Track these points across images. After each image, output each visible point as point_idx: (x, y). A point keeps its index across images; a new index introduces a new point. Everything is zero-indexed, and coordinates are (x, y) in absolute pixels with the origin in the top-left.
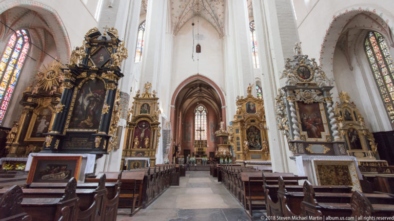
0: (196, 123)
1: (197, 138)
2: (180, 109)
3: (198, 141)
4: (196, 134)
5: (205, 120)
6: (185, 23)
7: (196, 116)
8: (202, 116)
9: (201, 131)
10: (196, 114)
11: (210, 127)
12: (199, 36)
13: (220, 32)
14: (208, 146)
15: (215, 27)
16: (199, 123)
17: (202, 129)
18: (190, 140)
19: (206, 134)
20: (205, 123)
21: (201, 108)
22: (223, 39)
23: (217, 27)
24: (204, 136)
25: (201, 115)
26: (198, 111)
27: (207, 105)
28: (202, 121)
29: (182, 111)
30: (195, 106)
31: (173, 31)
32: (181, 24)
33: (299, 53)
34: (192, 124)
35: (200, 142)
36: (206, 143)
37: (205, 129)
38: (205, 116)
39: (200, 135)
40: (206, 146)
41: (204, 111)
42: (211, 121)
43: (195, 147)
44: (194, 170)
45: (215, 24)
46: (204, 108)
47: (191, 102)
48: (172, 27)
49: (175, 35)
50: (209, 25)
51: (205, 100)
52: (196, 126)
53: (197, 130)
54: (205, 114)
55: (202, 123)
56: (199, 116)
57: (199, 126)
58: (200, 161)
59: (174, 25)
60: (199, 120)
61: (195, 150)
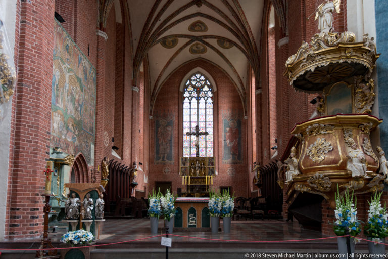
0: (186, 118)
1: (188, 152)
4: (186, 144)
5: (210, 111)
7: (186, 101)
8: (202, 101)
9: (198, 134)
10: (186, 94)
14: (216, 173)
16: (194, 118)
17: (202, 130)
19: (210, 145)
20: (210, 118)
21: (198, 78)
24: (207, 150)
25: (198, 98)
26: (190, 88)
27: (216, 73)
28: (202, 112)
30: (185, 69)
34: (175, 119)
35: (198, 162)
36: (213, 164)
37: (210, 131)
38: (210, 100)
39: (197, 146)
40: (213, 173)
41: (206, 88)
42: (225, 112)
43: (184, 173)
46: (206, 79)
47: (172, 59)
51: (210, 55)
52: (186, 125)
54: (210, 94)
55: (202, 118)
56: (194, 100)
57: (194, 125)
60: (194, 111)
61: (185, 180)
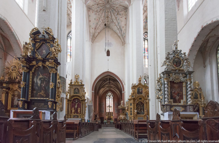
0: (107, 103)
1: (107, 111)
2: (97, 94)
3: (108, 113)
4: (107, 109)
5: (112, 101)
6: (99, 33)
7: (107, 99)
8: (110, 99)
9: (110, 107)
10: (107, 97)
11: (115, 105)
12: (109, 44)
13: (123, 41)
14: (114, 115)
15: (119, 37)
16: (109, 103)
17: (110, 106)
18: (103, 112)
19: (112, 109)
20: (112, 103)
21: (110, 94)
22: (125, 46)
23: (121, 37)
24: (112, 110)
25: (110, 98)
26: (108, 96)
27: (113, 92)
28: (110, 101)
29: (99, 95)
30: (107, 92)
31: (91, 40)
32: (96, 34)
33: (176, 48)
34: (104, 103)
35: (109, 113)
36: (113, 114)
37: (112, 106)
38: (112, 99)
39: (109, 110)
40: (113, 115)
41: (111, 96)
42: (116, 102)
43: (106, 116)
44: (106, 127)
45: (120, 35)
46: (111, 94)
47: (104, 90)
48: (90, 36)
49: (93, 43)
50: (116, 35)
51: (112, 89)
52: (107, 104)
53: (107, 107)
54: (112, 97)
55: (110, 103)
56: (109, 99)
57: (109, 104)
58: (109, 122)
59: (91, 34)
60: (109, 101)
61: (107, 117)
